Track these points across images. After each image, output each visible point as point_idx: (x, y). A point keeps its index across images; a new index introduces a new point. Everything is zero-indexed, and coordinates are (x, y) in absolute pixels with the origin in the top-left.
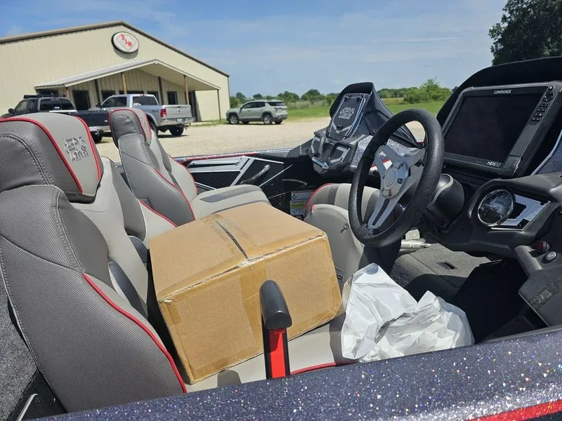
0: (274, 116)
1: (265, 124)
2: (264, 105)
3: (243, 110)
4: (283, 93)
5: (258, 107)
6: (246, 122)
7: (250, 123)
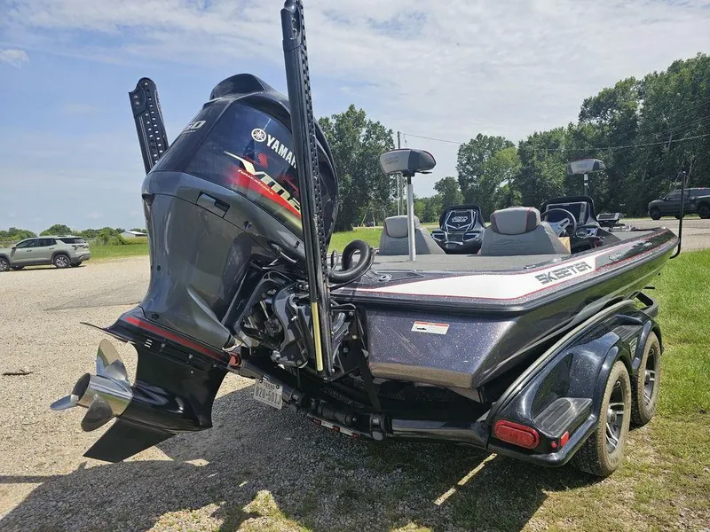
0: (72, 256)
1: (58, 268)
2: (55, 243)
3: (18, 250)
4: (8, 231)
5: (42, 245)
6: (19, 267)
7: (26, 268)
